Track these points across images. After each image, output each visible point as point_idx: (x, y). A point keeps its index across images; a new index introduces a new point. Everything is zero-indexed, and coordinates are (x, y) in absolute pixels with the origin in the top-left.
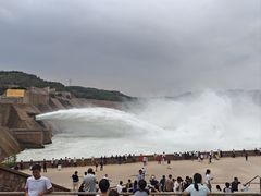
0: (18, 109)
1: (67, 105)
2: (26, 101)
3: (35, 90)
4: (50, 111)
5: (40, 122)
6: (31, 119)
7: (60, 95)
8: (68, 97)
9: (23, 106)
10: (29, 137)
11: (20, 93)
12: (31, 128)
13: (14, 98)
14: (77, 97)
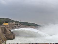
0: (6, 28)
1: (19, 27)
2: (8, 26)
3: (11, 23)
4: (15, 29)
5: (12, 32)
6: (10, 31)
7: (18, 24)
8: (20, 25)
9: (8, 28)
10: (9, 37)
11: (7, 24)
12: (10, 34)
13: (5, 25)
14: (22, 25)
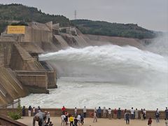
1: (72, 42)
2: (27, 39)
3: (36, 26)
4: (55, 51)
7: (64, 31)
8: (73, 33)
9: (24, 44)
10: (32, 80)
11: (21, 30)
12: (34, 69)
13: (15, 35)
14: (84, 33)
